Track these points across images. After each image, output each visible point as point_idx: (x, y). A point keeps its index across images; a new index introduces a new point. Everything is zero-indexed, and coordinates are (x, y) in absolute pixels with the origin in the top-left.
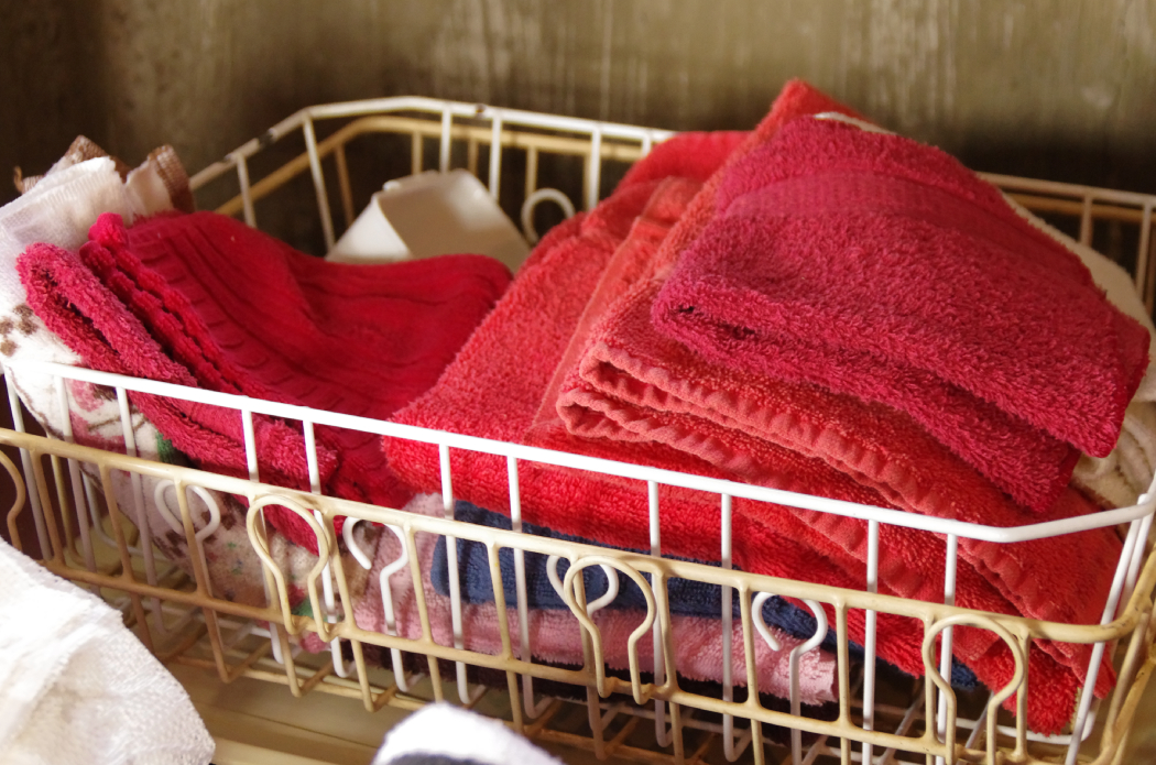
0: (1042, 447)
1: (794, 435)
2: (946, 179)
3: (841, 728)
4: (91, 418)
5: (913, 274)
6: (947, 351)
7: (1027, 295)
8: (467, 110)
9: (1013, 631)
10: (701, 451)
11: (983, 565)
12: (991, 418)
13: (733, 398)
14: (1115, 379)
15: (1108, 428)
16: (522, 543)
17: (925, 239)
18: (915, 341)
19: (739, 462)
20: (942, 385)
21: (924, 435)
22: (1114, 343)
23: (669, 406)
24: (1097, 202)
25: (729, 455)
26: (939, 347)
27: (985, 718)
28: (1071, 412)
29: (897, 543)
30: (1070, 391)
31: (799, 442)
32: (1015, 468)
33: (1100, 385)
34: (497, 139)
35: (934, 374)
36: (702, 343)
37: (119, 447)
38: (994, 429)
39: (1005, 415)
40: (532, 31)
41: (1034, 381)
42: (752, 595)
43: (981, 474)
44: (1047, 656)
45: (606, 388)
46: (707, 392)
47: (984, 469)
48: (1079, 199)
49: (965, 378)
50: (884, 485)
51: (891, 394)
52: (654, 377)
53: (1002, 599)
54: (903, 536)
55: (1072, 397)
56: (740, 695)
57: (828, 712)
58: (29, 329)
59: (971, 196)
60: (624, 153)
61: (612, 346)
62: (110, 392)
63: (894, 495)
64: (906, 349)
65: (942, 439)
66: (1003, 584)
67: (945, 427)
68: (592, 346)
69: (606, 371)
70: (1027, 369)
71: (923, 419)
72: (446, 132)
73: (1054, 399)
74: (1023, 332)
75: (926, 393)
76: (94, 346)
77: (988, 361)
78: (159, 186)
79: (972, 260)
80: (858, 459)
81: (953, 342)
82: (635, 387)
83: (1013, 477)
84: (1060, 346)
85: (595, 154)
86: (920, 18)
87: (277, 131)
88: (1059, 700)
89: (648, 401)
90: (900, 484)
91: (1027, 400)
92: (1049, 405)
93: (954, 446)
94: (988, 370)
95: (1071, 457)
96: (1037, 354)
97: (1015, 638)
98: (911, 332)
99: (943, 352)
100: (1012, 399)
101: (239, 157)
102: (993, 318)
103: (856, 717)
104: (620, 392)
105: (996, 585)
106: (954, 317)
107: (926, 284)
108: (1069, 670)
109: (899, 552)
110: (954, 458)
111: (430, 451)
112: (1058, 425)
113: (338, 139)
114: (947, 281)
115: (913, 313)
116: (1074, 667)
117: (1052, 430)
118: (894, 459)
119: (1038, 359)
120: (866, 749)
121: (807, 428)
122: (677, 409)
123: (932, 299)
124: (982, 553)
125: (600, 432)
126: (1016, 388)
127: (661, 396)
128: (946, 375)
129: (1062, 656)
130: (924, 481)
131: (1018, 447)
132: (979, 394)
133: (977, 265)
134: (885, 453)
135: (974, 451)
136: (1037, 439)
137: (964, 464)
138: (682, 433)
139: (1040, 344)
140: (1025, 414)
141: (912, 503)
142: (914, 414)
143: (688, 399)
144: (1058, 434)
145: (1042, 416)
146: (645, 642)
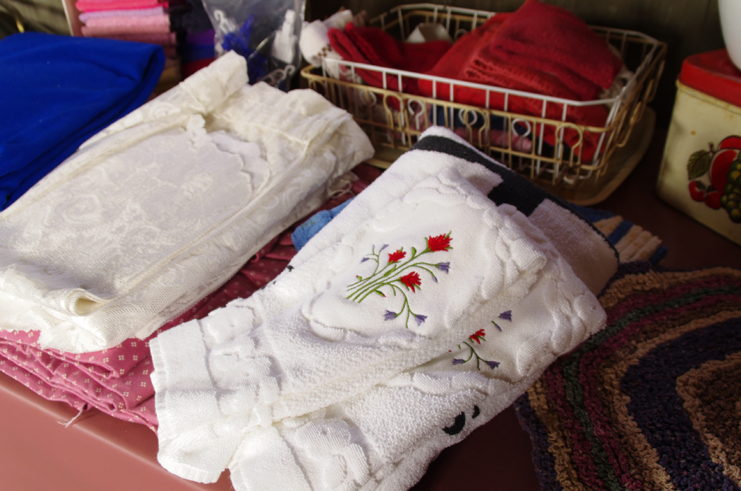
0: (592, 86)
1: (525, 79)
3: (532, 156)
4: (345, 74)
6: (568, 59)
8: (441, 7)
9: (580, 129)
10: (501, 83)
12: (578, 78)
15: (610, 80)
16: (453, 106)
18: (560, 56)
19: (511, 86)
20: (566, 68)
21: (561, 81)
23: (493, 72)
24: (610, 33)
25: (509, 84)
26: (566, 57)
31: (527, 81)
34: (449, 17)
35: (564, 65)
37: (351, 82)
38: (579, 80)
41: (591, 68)
42: (512, 120)
46: (503, 68)
49: (572, 67)
52: (490, 64)
56: (507, 148)
57: (529, 152)
58: (330, 50)
60: (483, 21)
61: (480, 56)
62: (349, 68)
64: (557, 58)
68: (475, 56)
69: (477, 62)
70: (589, 64)
72: (435, 14)
75: (562, 70)
76: (346, 55)
77: (579, 62)
78: (362, 20)
80: (542, 86)
81: (570, 57)
82: (485, 67)
85: (475, 20)
87: (392, 11)
91: (589, 73)
94: (579, 65)
95: (599, 89)
97: (581, 131)
100: (585, 72)
101: (382, 17)
103: (536, 153)
104: (481, 68)
106: (571, 50)
110: (568, 88)
111: (430, 83)
112: (596, 80)
113: (407, 16)
115: (560, 49)
118: (552, 87)
119: (593, 62)
121: (529, 78)
122: (495, 73)
124: (573, 111)
125: (475, 78)
126: (586, 69)
127: (491, 69)
128: (567, 65)
131: (585, 85)
132: (575, 71)
136: (590, 84)
138: (496, 78)
140: (588, 77)
143: (499, 70)
144: (596, 82)
145: (592, 77)
146: (483, 132)
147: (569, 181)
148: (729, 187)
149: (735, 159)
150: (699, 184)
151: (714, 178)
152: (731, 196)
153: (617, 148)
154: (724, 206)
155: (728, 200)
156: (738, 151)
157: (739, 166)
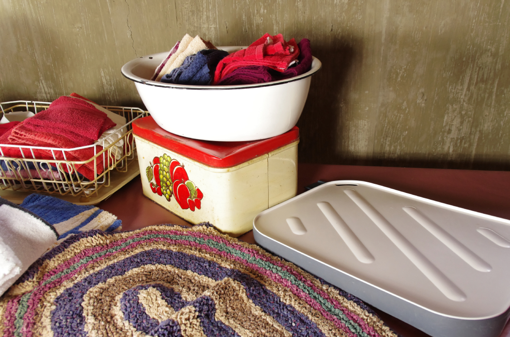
1: (45, 140)
8: (30, 102)
10: (30, 143)
12: (77, 136)
13: (35, 135)
19: (36, 144)
21: (66, 138)
23: (26, 137)
25: (35, 143)
31: (46, 141)
32: (81, 142)
35: (67, 129)
36: (32, 128)
40: (52, 91)
41: (83, 130)
42: (40, 163)
45: (16, 135)
46: (31, 134)
47: (77, 143)
51: (61, 133)
52: (23, 133)
59: (86, 106)
61: (17, 129)
64: (62, 126)
65: (70, 139)
68: (14, 130)
69: (16, 133)
70: (82, 128)
71: (66, 136)
75: (66, 132)
80: (55, 142)
81: (70, 125)
89: (23, 137)
90: (62, 145)
93: (72, 140)
94: (76, 128)
99: (68, 126)
104: (18, 136)
110: (73, 142)
121: (47, 139)
122: (27, 137)
123: (69, 119)
125: (16, 142)
130: (66, 145)
132: (75, 132)
134: (60, 141)
135: (75, 140)
138: (27, 141)
142: (64, 135)
143: (29, 136)
148: (162, 183)
149: (159, 169)
150: (152, 184)
151: (156, 180)
152: (164, 188)
154: (163, 193)
156: (159, 164)
157: (161, 172)
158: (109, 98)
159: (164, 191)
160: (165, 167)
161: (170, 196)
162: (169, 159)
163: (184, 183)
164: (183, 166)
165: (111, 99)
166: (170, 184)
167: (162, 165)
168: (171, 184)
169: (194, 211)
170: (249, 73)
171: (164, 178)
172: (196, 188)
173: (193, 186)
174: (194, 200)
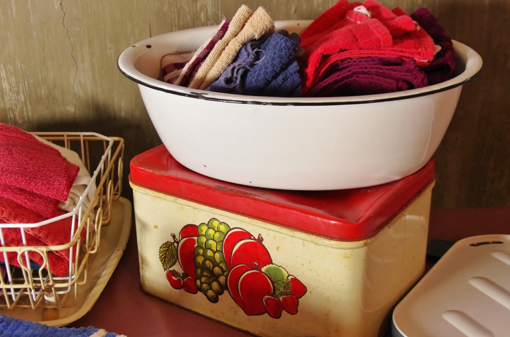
0: (48, 201)
2: (17, 134)
3: (2, 285)
5: (6, 160)
6: (17, 179)
7: (40, 162)
11: (36, 235)
12: (33, 196)
14: (66, 180)
15: (65, 193)
17: (10, 151)
18: (7, 178)
20: (17, 189)
21: (15, 203)
22: (66, 171)
24: (68, 136)
26: (14, 179)
27: (49, 276)
28: (54, 191)
29: (10, 233)
30: (53, 185)
32: (41, 207)
33: (61, 182)
35: (15, 186)
38: (34, 198)
39: (37, 194)
41: (43, 184)
43: (32, 211)
44: (59, 256)
47: (33, 209)
48: (63, 136)
49: (23, 185)
50: (4, 218)
51: (3, 193)
53: (43, 243)
54: (12, 231)
55: (54, 186)
59: (25, 138)
63: (8, 220)
64: (5, 180)
65: (20, 203)
66: (42, 239)
67: (19, 200)
70: (40, 181)
71: (13, 199)
73: (49, 188)
74: (39, 171)
75: (13, 191)
77: (29, 180)
79: (24, 154)
81: (18, 177)
83: (41, 210)
84: (50, 174)
86: (18, 93)
88: (63, 267)
90: (9, 217)
91: (41, 189)
92: (48, 190)
93: (23, 205)
94: (29, 183)
95: (58, 202)
96: (43, 177)
97: (42, 252)
98: (6, 176)
99: (16, 180)
100: (37, 190)
102: (30, 169)
103: (7, 282)
105: (40, 239)
106: (19, 170)
107: (10, 162)
108: (65, 258)
109: (11, 235)
110: (24, 208)
112: (52, 194)
114: (16, 161)
115: (6, 171)
116: (66, 257)
117: (50, 196)
118: (6, 211)
119: (44, 178)
120: (12, 290)
123: (12, 167)
124: (35, 231)
126: (38, 186)
128: (18, 186)
129: (62, 255)
130: (16, 215)
131: (41, 202)
132: (28, 190)
133: (25, 156)
134: (4, 209)
135: (29, 205)
136: (47, 199)
137: (28, 209)
139: (44, 174)
140: (42, 193)
141: (13, 221)
142: (10, 198)
144: (52, 197)
145: (47, 193)
147: (51, 299)
148: (199, 271)
149: (196, 245)
150: (174, 273)
151: (184, 266)
152: (203, 279)
153: (90, 254)
154: (200, 289)
155: (202, 283)
156: (196, 238)
157: (201, 251)
158: (14, 115)
159: (205, 285)
160: (211, 242)
161: (219, 293)
162: (223, 228)
163: (259, 268)
164: (260, 240)
165: (18, 118)
166: (220, 272)
167: (204, 239)
168: (223, 271)
169: (278, 318)
170: (381, 71)
171: (207, 262)
172: (290, 278)
173: (283, 275)
174: (281, 299)
